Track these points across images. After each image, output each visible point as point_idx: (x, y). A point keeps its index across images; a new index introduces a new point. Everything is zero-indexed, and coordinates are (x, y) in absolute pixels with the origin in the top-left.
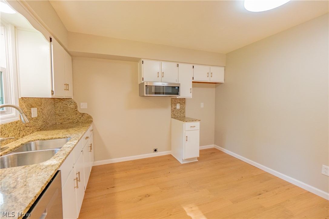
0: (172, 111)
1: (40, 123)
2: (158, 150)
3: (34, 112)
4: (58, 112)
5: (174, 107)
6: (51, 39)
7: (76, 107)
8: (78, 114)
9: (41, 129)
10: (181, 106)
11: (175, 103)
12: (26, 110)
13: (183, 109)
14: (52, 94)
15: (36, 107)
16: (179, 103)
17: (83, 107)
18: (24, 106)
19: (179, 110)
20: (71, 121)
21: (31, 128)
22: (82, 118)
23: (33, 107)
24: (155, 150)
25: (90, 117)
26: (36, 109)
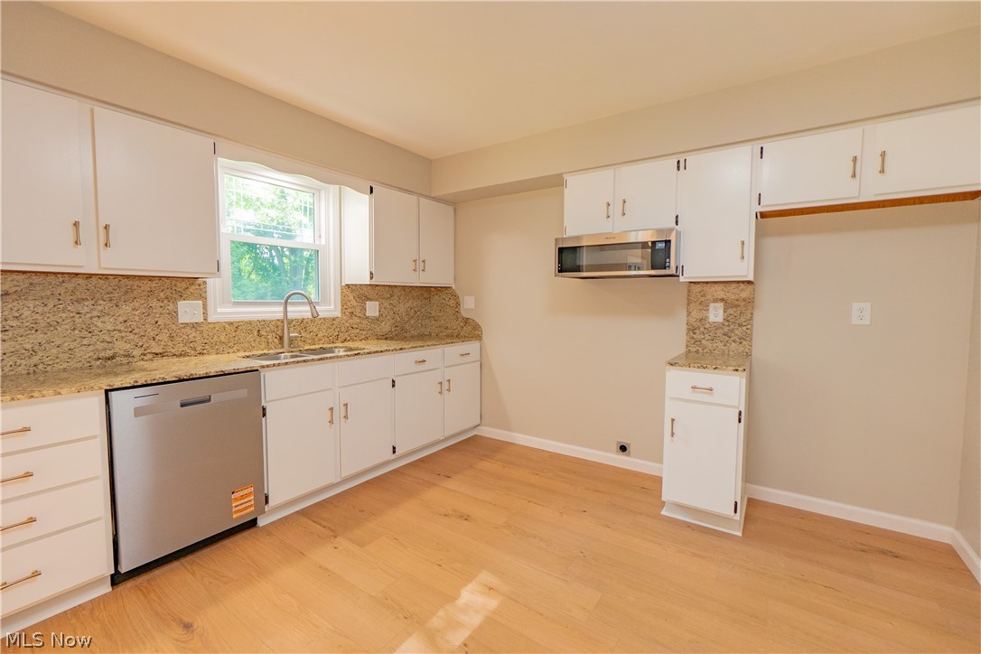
0: (692, 330)
1: (385, 327)
2: (631, 449)
3: (372, 309)
4: (433, 313)
5: (696, 315)
6: (371, 188)
7: (458, 304)
8: (460, 319)
9: (386, 337)
10: (731, 311)
11: (702, 299)
12: (355, 304)
13: (740, 325)
14: (371, 278)
15: (377, 300)
16: (723, 300)
17: (468, 305)
18: (351, 297)
19: (717, 327)
20: (450, 331)
21: (365, 333)
22: (465, 328)
23: (371, 300)
24: (623, 448)
25: (477, 327)
26: (377, 303)
